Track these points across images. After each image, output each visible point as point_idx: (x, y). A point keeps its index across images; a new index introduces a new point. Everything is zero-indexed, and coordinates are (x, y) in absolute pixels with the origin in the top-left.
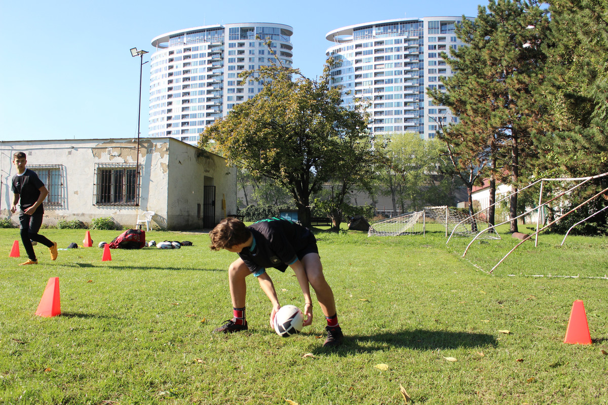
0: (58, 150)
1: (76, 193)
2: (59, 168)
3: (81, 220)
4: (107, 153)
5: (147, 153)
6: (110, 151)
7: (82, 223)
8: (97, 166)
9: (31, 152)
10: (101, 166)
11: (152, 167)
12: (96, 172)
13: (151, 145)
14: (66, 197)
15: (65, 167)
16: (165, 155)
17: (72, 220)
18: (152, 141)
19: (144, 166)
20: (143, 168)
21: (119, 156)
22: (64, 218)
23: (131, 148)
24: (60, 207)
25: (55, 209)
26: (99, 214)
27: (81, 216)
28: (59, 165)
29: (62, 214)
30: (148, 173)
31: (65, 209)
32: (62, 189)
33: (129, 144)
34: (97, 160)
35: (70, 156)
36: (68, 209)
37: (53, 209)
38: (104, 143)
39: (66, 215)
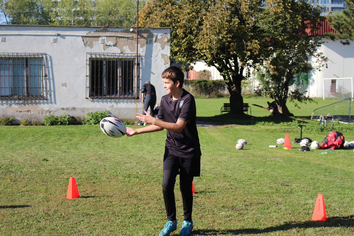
0: (40, 37)
1: (64, 85)
2: (43, 57)
3: (71, 115)
4: (100, 42)
5: (147, 43)
6: (104, 40)
7: (73, 118)
8: (89, 56)
9: (5, 39)
10: (94, 56)
11: (152, 58)
12: (88, 63)
13: (151, 36)
14: (52, 89)
15: (50, 57)
16: (166, 46)
17: (60, 114)
18: (151, 31)
19: (143, 58)
20: (142, 59)
21: (115, 45)
22: (50, 112)
23: (128, 38)
24: (45, 101)
25: (40, 103)
26: (92, 108)
27: (72, 110)
28: (42, 54)
29: (48, 109)
30: (149, 65)
31: (51, 103)
32: (48, 81)
33: (126, 34)
34: (88, 50)
35: (55, 44)
36: (55, 103)
37: (36, 103)
38: (97, 31)
39: (52, 109)
